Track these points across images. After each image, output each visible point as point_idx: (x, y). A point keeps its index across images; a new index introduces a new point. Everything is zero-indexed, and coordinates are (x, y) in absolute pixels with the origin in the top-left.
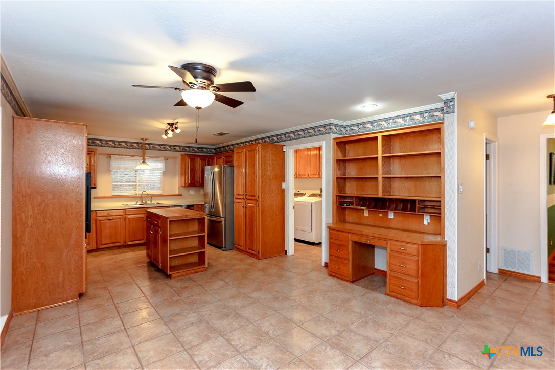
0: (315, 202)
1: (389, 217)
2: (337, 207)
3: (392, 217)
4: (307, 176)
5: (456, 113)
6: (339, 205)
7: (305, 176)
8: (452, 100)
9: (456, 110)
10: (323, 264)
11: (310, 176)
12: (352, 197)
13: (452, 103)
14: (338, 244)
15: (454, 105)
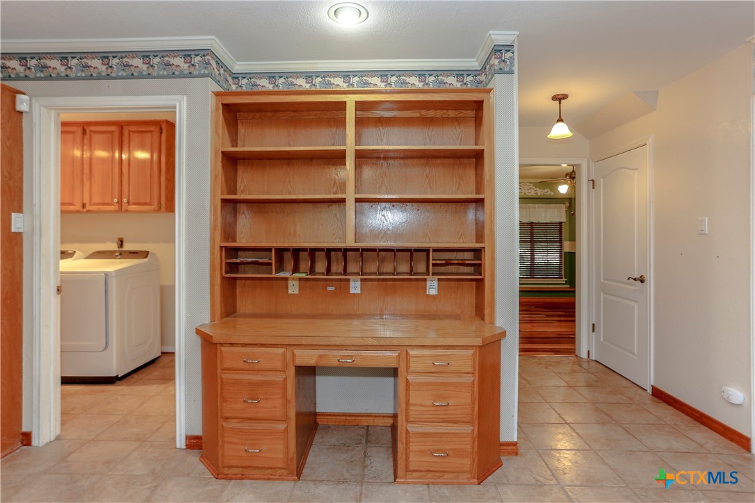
0: (117, 271)
1: (352, 291)
2: (223, 278)
3: (358, 291)
4: (78, 207)
5: (516, 76)
6: (227, 273)
7: (71, 208)
8: (509, 48)
9: (516, 68)
10: (181, 442)
11: (88, 207)
12: (269, 250)
13: (509, 55)
14: (250, 383)
15: (512, 58)
